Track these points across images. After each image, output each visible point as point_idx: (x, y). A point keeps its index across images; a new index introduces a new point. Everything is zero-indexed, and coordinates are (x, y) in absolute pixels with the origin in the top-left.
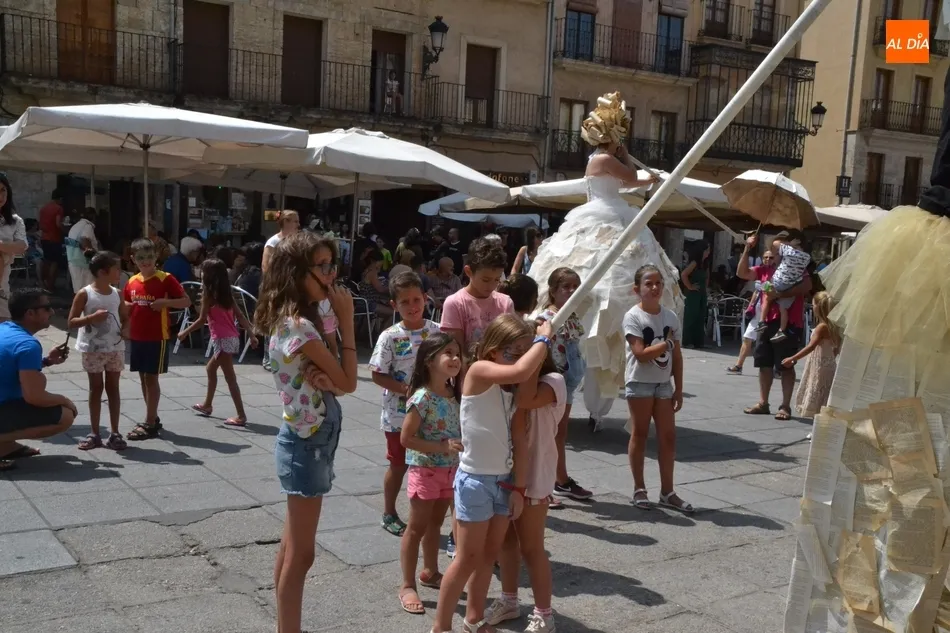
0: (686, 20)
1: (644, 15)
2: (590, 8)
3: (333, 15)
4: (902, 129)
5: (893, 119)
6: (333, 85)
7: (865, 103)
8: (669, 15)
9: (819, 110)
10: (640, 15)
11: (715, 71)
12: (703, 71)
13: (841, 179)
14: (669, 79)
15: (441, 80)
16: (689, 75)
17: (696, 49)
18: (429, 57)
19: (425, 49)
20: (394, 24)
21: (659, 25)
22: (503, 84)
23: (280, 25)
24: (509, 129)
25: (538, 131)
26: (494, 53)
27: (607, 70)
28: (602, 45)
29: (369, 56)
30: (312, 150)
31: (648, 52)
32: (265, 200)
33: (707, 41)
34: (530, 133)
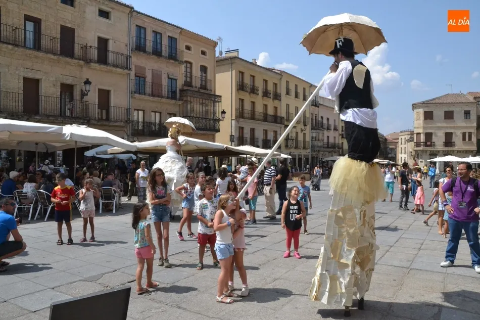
0: (177, 81)
1: (163, 77)
2: (143, 76)
3: (44, 77)
4: (248, 118)
5: (246, 115)
6: (46, 105)
7: (236, 110)
8: (172, 79)
9: (224, 112)
10: (161, 78)
11: (189, 98)
12: (185, 99)
13: (231, 136)
14: (173, 101)
15: (89, 103)
16: (179, 100)
17: (181, 91)
18: (83, 94)
19: (82, 91)
20: (69, 81)
21: (168, 83)
22: (112, 104)
23: (22, 81)
24: (116, 121)
25: (126, 121)
26: (108, 92)
27: (151, 98)
28: (148, 90)
29: (59, 93)
30: (65, 134)
31: (165, 91)
32: (17, 153)
33: (185, 88)
34: (124, 122)
